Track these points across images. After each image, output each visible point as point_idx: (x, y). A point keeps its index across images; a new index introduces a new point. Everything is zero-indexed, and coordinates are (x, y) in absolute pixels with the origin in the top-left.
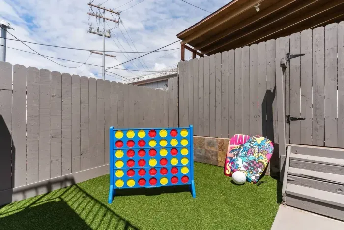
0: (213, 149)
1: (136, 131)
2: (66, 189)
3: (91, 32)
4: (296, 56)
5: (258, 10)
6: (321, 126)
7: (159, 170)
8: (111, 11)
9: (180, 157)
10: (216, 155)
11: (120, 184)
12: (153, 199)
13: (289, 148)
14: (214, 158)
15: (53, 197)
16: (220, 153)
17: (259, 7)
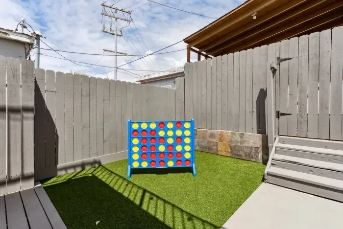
0: (214, 140)
1: (149, 123)
2: (94, 169)
3: (104, 32)
4: (285, 60)
5: (255, 18)
6: (304, 121)
7: (166, 154)
8: (122, 10)
9: (184, 145)
10: (217, 145)
11: (136, 165)
12: (162, 177)
13: (277, 139)
14: (215, 147)
15: (87, 173)
16: (220, 143)
17: (255, 15)
